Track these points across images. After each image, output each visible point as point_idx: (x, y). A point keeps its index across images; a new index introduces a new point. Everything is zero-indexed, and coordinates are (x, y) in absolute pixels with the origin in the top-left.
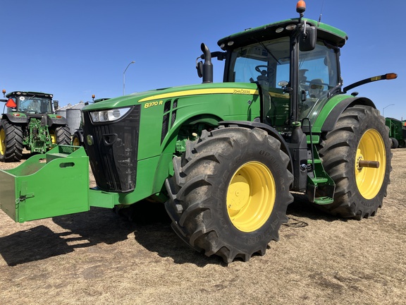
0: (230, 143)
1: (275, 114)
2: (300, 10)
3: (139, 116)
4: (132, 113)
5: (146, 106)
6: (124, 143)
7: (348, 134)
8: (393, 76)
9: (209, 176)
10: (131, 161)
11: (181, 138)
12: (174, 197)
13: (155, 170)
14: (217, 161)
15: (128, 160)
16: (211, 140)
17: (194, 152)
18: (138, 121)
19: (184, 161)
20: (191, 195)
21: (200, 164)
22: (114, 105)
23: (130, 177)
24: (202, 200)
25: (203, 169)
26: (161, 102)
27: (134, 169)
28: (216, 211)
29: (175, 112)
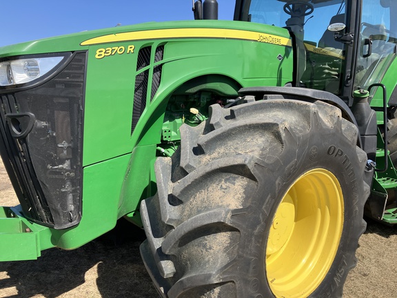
0: (277, 136)
1: (311, 79)
3: (84, 75)
4: (67, 67)
6: (53, 130)
9: (235, 213)
10: (71, 166)
11: (170, 117)
12: (157, 243)
13: (121, 180)
14: (251, 177)
15: (66, 165)
16: (234, 129)
17: (198, 151)
18: (81, 86)
19: (178, 171)
20: (193, 248)
21: (212, 181)
22: (25, 50)
23: (70, 197)
24: (219, 266)
25: (220, 193)
26: (131, 48)
27: (78, 182)
28: (246, 282)
29: (158, 69)
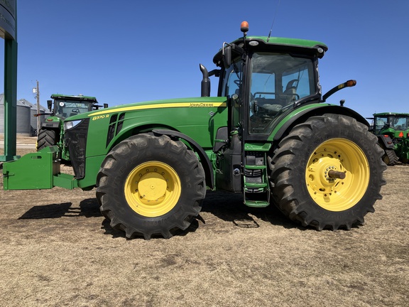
0: (129, 146)
2: (244, 30)
3: (88, 126)
4: (82, 124)
5: (94, 119)
6: (79, 145)
7: (296, 143)
8: (352, 83)
9: (106, 170)
15: (82, 157)
18: (87, 130)
26: (108, 116)
